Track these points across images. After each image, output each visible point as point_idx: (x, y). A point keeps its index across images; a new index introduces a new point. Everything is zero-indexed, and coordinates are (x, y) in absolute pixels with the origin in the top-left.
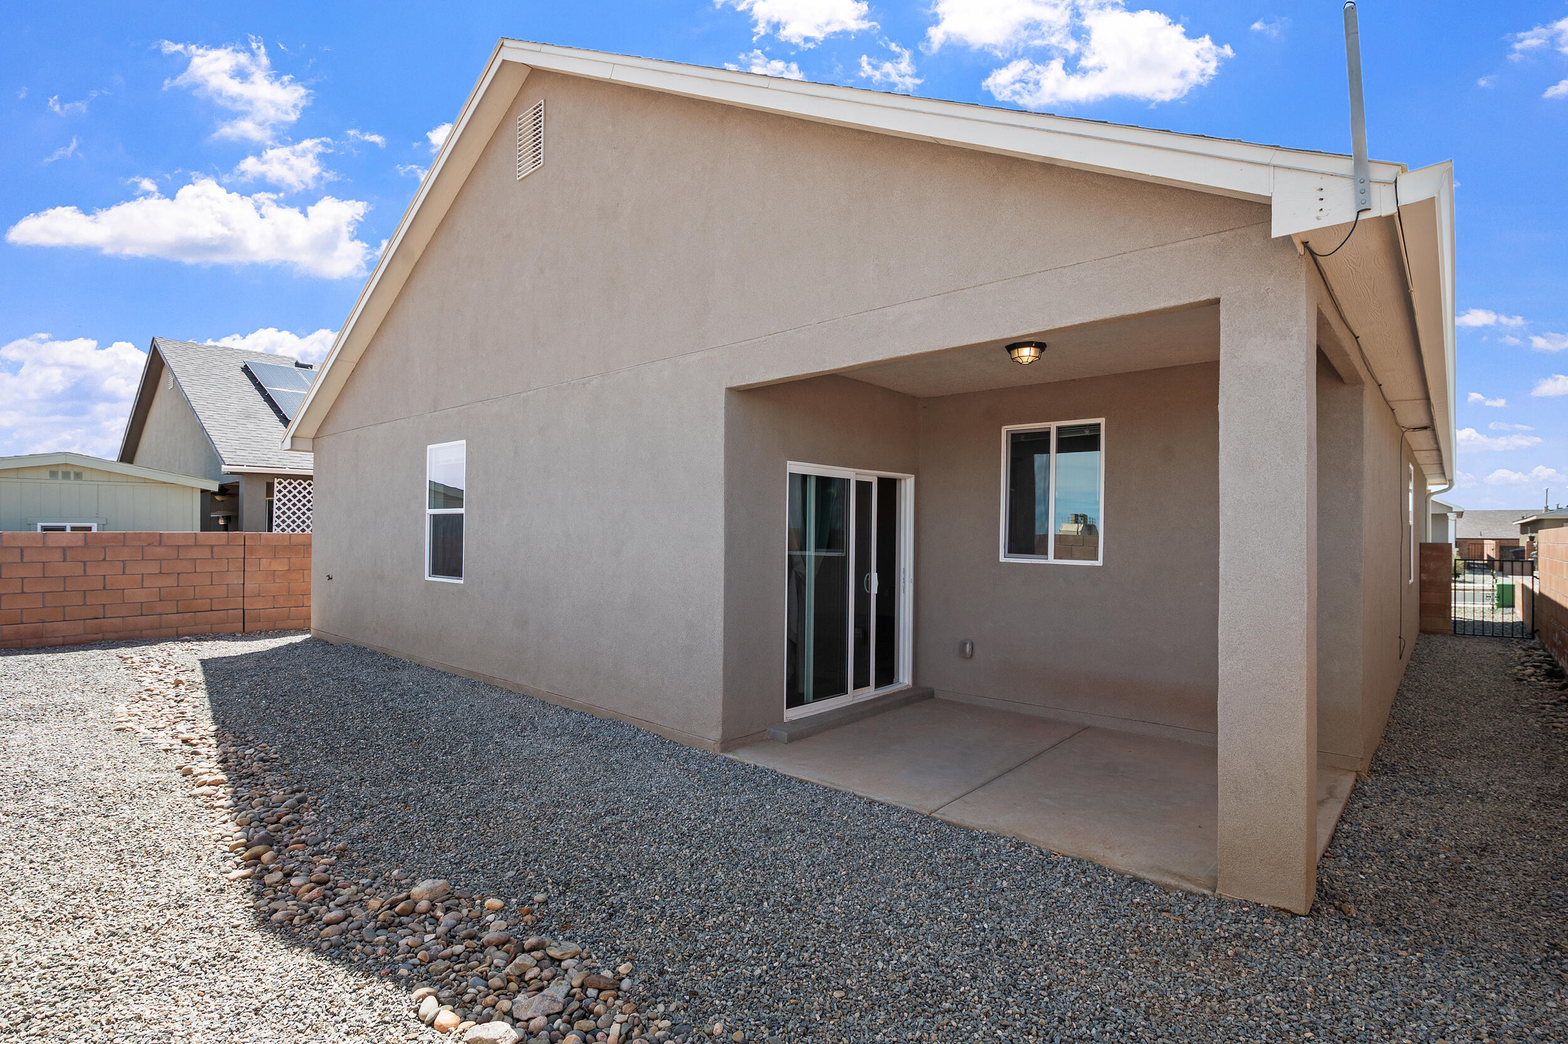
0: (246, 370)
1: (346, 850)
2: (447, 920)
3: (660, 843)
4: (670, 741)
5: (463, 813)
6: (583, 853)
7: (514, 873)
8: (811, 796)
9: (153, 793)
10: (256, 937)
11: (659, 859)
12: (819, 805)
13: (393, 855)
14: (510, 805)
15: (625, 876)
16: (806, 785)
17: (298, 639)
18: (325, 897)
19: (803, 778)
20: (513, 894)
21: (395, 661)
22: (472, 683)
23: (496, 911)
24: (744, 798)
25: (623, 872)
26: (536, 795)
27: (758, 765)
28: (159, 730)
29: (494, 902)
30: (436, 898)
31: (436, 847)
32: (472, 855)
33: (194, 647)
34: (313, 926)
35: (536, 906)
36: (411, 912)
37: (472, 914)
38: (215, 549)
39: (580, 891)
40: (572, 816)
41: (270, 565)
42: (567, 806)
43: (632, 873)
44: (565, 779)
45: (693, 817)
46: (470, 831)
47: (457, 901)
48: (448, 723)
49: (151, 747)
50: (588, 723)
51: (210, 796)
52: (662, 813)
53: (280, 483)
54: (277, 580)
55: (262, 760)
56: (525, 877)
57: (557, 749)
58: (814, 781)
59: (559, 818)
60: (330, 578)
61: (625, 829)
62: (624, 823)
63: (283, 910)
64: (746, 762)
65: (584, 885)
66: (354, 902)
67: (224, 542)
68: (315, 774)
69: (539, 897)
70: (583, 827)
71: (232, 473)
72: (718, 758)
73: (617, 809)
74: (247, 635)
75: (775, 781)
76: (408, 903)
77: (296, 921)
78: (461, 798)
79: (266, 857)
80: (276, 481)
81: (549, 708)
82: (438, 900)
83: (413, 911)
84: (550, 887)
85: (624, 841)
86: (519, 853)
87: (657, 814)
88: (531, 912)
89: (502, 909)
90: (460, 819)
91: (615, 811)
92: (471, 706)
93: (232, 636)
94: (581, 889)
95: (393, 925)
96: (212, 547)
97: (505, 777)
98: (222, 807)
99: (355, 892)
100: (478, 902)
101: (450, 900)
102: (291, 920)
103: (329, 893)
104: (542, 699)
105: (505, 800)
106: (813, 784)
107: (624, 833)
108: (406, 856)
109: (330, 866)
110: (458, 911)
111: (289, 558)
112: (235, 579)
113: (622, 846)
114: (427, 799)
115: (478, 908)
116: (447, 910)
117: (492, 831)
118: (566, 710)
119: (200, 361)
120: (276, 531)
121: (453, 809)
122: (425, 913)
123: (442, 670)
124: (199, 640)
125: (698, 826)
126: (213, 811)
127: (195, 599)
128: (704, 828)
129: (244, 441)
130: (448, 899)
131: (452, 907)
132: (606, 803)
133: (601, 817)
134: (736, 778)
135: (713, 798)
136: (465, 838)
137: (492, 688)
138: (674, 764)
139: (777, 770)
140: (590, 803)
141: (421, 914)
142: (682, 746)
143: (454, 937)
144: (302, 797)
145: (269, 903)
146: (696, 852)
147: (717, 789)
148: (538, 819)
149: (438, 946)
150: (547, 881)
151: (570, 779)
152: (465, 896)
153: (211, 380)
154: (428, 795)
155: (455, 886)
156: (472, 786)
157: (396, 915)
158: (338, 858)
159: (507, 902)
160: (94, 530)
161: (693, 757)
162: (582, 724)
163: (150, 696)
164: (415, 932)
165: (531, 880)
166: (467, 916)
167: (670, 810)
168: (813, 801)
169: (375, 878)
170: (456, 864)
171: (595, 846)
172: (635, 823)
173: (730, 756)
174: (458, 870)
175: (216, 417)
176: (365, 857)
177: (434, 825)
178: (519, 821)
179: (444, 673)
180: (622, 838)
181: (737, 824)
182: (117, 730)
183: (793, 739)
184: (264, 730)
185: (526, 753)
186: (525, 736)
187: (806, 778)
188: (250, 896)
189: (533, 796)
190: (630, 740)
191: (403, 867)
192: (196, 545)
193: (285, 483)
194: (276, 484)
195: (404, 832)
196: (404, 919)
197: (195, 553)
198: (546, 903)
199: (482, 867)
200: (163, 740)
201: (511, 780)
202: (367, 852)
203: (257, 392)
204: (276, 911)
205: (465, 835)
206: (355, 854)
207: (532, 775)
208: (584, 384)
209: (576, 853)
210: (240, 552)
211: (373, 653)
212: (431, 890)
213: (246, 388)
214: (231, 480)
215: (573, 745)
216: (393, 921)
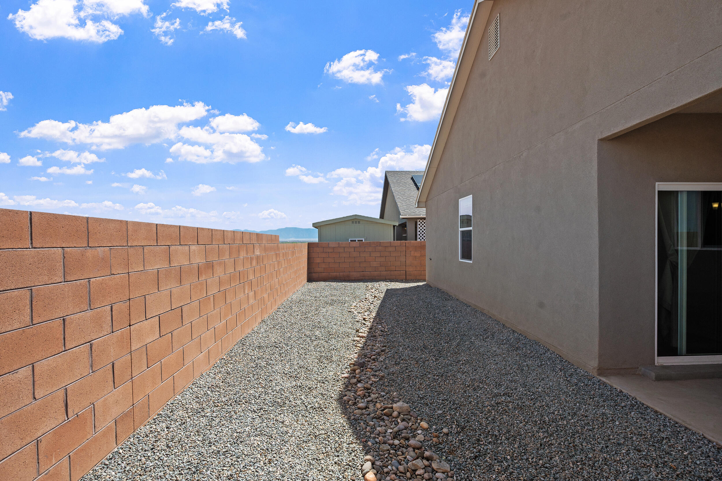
0: (412, 179)
1: (383, 377)
2: (402, 425)
3: (527, 423)
4: (566, 361)
5: (436, 374)
6: (481, 413)
7: (442, 412)
8: (659, 426)
9: (344, 336)
10: (335, 404)
11: (522, 433)
12: (663, 435)
13: (399, 385)
14: (459, 375)
15: (496, 436)
16: (659, 416)
17: (421, 284)
18: (365, 395)
19: (658, 409)
20: (436, 423)
21: (450, 296)
22: (476, 311)
23: (423, 429)
24: (601, 410)
25: (496, 433)
26: (474, 374)
27: (623, 391)
28: (360, 313)
29: (424, 424)
30: (403, 412)
31: (417, 387)
32: (430, 396)
33: (388, 284)
34: (354, 407)
35: (442, 435)
36: (389, 415)
37: (413, 427)
38: (396, 247)
39: (468, 435)
40: (486, 390)
41: (414, 254)
42: (486, 384)
43: (501, 436)
44: (493, 369)
45: (556, 413)
46: (435, 383)
47: (410, 417)
48: (454, 328)
49: (354, 319)
50: (522, 340)
51: (358, 341)
52: (538, 404)
53: (419, 221)
54: (417, 260)
55: (382, 331)
56: (446, 416)
57: (498, 351)
58: (668, 415)
59: (479, 389)
60: (431, 259)
61: (510, 407)
62: (511, 403)
63: (348, 396)
64: (615, 386)
65: (472, 432)
66: (373, 402)
67: (399, 245)
68: (395, 341)
69: (445, 430)
70: (489, 398)
71: (403, 218)
72: (595, 379)
73: (512, 394)
74: (407, 281)
75: (632, 406)
76: (389, 410)
77: (350, 403)
78: (440, 366)
79: (357, 371)
80: (418, 220)
81: (505, 328)
82: (402, 413)
83: (391, 415)
84: (454, 426)
85: (507, 414)
86: (450, 403)
87: (534, 404)
88: (438, 437)
89: (426, 430)
90: (434, 376)
91: (510, 394)
92: (469, 321)
93: (401, 281)
94: (470, 434)
95: (380, 418)
96: (395, 246)
97: (465, 360)
98: (359, 347)
99: (376, 397)
100: (419, 421)
101: (406, 416)
102: (348, 402)
103: (367, 394)
104: (504, 324)
105: (459, 372)
106: (666, 417)
107: (509, 409)
108: (404, 387)
109: (375, 382)
110: (408, 422)
111: (421, 251)
112: (403, 259)
113: (505, 416)
114: (426, 363)
115: (417, 424)
116: (403, 420)
117: (445, 386)
118: (513, 331)
119: (398, 178)
120: (418, 240)
121: (433, 370)
122: (395, 418)
123: (465, 303)
124: (391, 282)
125: (558, 420)
126: (356, 348)
127: (390, 266)
128: (560, 423)
129: (408, 206)
130: (407, 415)
131: (406, 419)
132: (507, 388)
133: (501, 395)
134: (602, 395)
135: (578, 404)
136: (432, 386)
137: (483, 314)
138: (561, 376)
139: (638, 398)
140: (498, 385)
141: (394, 418)
142: (573, 365)
143: (399, 435)
144: (384, 350)
145: (346, 391)
146: (547, 437)
147: (583, 399)
148: (468, 386)
149: (389, 437)
150: (454, 422)
151: (496, 369)
152: (414, 416)
153: (401, 184)
154: (428, 360)
155: (414, 409)
156: (448, 361)
157: (383, 414)
158: (380, 380)
159: (431, 427)
160: (363, 241)
161: (577, 374)
162: (518, 340)
163: (365, 300)
164: (387, 426)
165: (447, 419)
166: (411, 427)
167: (544, 403)
168: (659, 430)
169: (387, 394)
170: (421, 398)
171: (489, 411)
172: (518, 405)
173: (604, 379)
174: (420, 402)
175: (400, 197)
176: (389, 383)
177: (422, 376)
178: (459, 385)
179: (466, 304)
180: (506, 412)
181: (586, 427)
182: (349, 311)
183: (659, 379)
184: (389, 319)
185: (482, 350)
186: (486, 341)
187: (661, 411)
188: (344, 386)
189: (473, 373)
190: (541, 355)
191: (399, 392)
192: (390, 246)
193: (421, 221)
194: (418, 222)
195: (409, 376)
196: (385, 417)
197: (391, 249)
198: (447, 434)
199: (431, 404)
200: (359, 317)
201: (467, 362)
202: (391, 381)
203: (415, 186)
204: (346, 396)
205: (432, 384)
206: (386, 380)
207: (478, 362)
208: (520, 157)
209: (478, 412)
210: (404, 248)
211: (443, 292)
212: (401, 408)
213: (411, 186)
214: (404, 221)
215: (508, 351)
216: (381, 417)
